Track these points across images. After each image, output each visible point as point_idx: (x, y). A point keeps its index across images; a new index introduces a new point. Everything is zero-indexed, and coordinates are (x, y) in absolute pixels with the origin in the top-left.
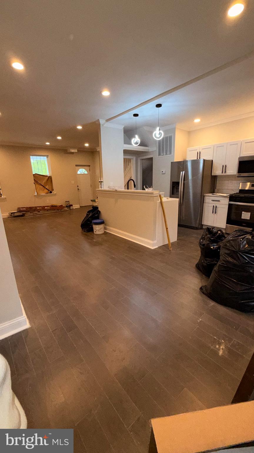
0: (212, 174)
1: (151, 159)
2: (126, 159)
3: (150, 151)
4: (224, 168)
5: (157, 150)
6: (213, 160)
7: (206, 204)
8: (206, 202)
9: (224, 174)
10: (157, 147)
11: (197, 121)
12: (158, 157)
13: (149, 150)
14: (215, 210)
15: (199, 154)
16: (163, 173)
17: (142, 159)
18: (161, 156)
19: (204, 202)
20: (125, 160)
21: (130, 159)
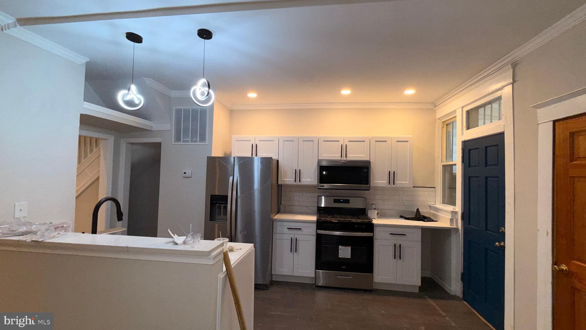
0: (279, 183)
1: (158, 146)
2: (85, 137)
3: (154, 129)
4: (298, 174)
5: (173, 128)
6: (278, 161)
7: (277, 235)
8: (278, 232)
9: (298, 183)
10: (174, 124)
11: (252, 95)
12: (173, 143)
13: (152, 127)
14: (294, 245)
15: (255, 148)
16: (187, 175)
17: (132, 144)
18: (182, 143)
19: (274, 231)
20: (82, 139)
21: (97, 140)
